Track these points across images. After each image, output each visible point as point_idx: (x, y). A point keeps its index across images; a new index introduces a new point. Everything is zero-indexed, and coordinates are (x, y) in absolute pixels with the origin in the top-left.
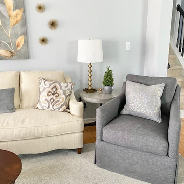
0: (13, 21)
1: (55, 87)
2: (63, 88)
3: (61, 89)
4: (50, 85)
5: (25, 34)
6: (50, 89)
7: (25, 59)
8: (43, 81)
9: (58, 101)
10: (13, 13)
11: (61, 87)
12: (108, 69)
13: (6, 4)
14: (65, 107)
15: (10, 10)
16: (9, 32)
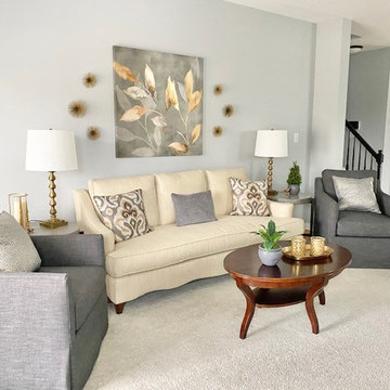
0: (191, 106)
1: (253, 188)
3: (260, 189)
4: (247, 185)
5: (201, 122)
6: (249, 190)
7: (199, 155)
8: (237, 182)
9: (261, 205)
10: (193, 96)
11: (259, 187)
12: (295, 165)
13: (187, 84)
14: (267, 212)
15: (189, 92)
16: (186, 120)
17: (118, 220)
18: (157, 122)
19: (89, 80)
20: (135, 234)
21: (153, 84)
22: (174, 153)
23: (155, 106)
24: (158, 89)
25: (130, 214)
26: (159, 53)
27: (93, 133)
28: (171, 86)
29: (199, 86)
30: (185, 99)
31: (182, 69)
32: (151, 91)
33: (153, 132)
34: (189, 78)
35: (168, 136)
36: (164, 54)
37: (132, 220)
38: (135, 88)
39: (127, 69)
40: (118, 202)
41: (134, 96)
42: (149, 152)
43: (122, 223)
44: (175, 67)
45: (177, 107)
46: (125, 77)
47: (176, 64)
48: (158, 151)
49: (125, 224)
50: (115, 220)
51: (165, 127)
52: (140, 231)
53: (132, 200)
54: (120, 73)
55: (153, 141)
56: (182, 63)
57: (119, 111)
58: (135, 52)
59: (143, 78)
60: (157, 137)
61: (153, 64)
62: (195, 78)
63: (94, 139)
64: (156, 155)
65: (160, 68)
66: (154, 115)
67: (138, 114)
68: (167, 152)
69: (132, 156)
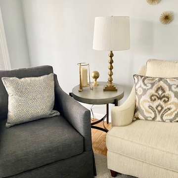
20: (159, 118)
25: (160, 98)
37: (159, 105)
40: (153, 85)
43: (146, 105)
49: (150, 107)
50: (141, 100)
52: (164, 118)
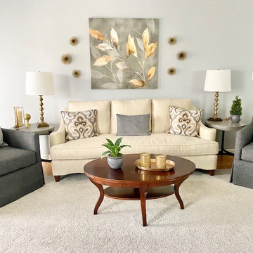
0: (147, 53)
1: (185, 114)
2: (193, 115)
3: (191, 116)
4: (181, 112)
6: (181, 116)
7: (154, 88)
8: (174, 109)
9: (190, 127)
10: (148, 47)
11: (191, 114)
12: (237, 99)
13: (144, 39)
14: (196, 133)
15: (146, 44)
16: (143, 64)
17: (71, 127)
18: (120, 66)
19: (74, 41)
20: (82, 136)
21: (117, 40)
22: (133, 87)
23: (118, 55)
24: (121, 44)
25: (81, 124)
26: (121, 19)
27: (76, 74)
28: (131, 41)
29: (154, 39)
30: (143, 49)
31: (140, 28)
32: (115, 45)
33: (117, 72)
34: (146, 34)
35: (128, 75)
36: (126, 20)
37: (81, 128)
38: (103, 44)
39: (98, 32)
40: (75, 116)
41: (103, 49)
42: (114, 86)
43: (73, 129)
44: (134, 27)
45: (135, 55)
46: (96, 37)
47: (135, 25)
48: (121, 85)
50: (69, 127)
51: (125, 70)
52: (85, 135)
53: (85, 116)
54: (93, 35)
55: (117, 78)
56: (140, 24)
57: (93, 59)
58: (104, 20)
59: (109, 37)
60: (120, 76)
61: (117, 27)
62: (151, 34)
63: (77, 77)
64: (119, 88)
65: (122, 29)
66: (118, 61)
67: (106, 61)
68: (127, 86)
69: (101, 88)
